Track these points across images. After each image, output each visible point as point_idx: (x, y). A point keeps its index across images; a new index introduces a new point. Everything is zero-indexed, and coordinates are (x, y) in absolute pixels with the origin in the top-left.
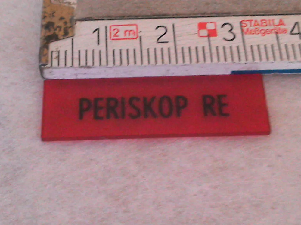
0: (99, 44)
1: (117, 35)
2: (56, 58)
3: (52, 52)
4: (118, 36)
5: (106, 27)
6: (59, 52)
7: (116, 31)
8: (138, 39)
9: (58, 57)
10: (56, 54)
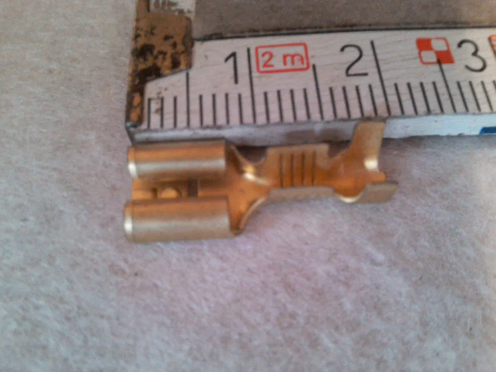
0: (236, 81)
1: (269, 63)
2: (157, 111)
3: (150, 100)
4: (271, 66)
5: (249, 50)
6: (162, 100)
7: (267, 57)
8: (311, 71)
9: (161, 111)
10: (157, 103)
